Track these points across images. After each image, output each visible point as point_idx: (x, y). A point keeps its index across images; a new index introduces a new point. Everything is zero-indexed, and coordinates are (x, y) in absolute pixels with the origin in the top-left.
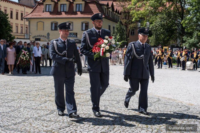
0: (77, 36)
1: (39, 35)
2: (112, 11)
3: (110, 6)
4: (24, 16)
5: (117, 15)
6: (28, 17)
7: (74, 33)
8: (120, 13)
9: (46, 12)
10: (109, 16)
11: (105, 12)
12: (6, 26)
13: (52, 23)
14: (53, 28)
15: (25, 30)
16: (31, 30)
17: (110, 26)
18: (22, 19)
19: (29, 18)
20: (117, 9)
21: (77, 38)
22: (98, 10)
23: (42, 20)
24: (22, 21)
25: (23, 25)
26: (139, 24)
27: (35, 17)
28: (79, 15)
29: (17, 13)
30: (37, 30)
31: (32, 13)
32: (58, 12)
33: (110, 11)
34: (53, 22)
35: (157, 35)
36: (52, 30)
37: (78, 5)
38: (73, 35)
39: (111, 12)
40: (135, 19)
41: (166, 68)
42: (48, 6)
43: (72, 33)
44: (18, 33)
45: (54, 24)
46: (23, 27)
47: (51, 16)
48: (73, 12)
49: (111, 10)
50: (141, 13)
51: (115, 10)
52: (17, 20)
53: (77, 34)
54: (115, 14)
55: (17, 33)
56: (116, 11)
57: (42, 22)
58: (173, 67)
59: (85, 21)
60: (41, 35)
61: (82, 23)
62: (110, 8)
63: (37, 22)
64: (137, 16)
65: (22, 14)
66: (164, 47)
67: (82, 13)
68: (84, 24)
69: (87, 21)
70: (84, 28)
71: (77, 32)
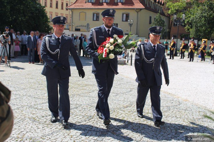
1: (81, 25)
2: (154, 2)
4: (69, 5)
5: (159, 6)
6: (71, 7)
8: (162, 3)
9: (88, 2)
10: (151, 7)
11: (146, 3)
12: (43, 18)
13: (94, 14)
14: (95, 19)
15: (70, 19)
16: (73, 20)
17: (150, 17)
18: (67, 9)
19: (72, 9)
22: (139, 1)
23: (84, 11)
24: (67, 11)
25: (68, 15)
26: (175, 16)
27: (78, 7)
28: (120, 6)
29: (62, 3)
30: (79, 20)
31: (75, 3)
32: (100, 3)
33: (151, 2)
34: (95, 12)
35: (197, 27)
36: (93, 20)
39: (153, 3)
40: (171, 11)
41: (197, 62)
46: (68, 16)
47: (93, 7)
48: (115, 3)
50: (178, 5)
52: (62, 10)
53: (117, 24)
54: (157, 5)
56: (159, 2)
57: (84, 12)
58: (205, 60)
59: (126, 12)
60: (83, 25)
61: (123, 14)
63: (80, 13)
64: (173, 8)
65: (67, 4)
66: (203, 39)
67: (123, 4)
68: (125, 15)
69: (128, 11)
70: (124, 19)
71: (117, 23)
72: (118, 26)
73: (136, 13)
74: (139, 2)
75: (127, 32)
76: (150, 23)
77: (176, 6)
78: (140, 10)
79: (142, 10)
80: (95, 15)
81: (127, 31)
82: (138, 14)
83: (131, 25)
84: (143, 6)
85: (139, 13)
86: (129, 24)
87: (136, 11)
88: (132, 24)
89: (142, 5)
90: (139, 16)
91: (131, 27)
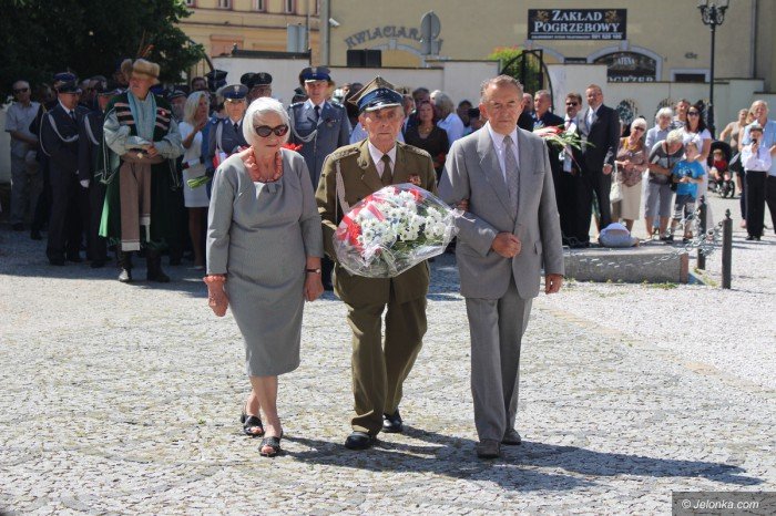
0: (622, 29)
1: (387, 29)
7: (603, 11)
21: (624, 46)
38: (600, 22)
43: (592, 11)
44: (265, 12)
53: (622, 14)
55: (263, 10)
60: (398, 26)
71: (621, 6)
72: (630, 28)
75: (691, 62)
81: (690, 56)
83: (713, 16)
86: (703, 9)
88: (723, 9)
91: (713, 26)
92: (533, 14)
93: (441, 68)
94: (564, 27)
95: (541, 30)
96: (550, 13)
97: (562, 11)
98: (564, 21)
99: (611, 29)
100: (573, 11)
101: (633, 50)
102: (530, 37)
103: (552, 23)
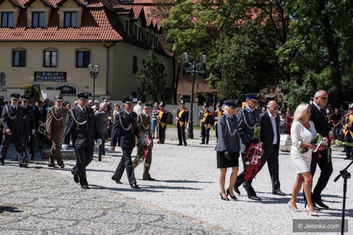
0: (65, 78)
2: (141, 27)
3: (137, 16)
5: (152, 35)
7: (59, 73)
8: (159, 29)
9: (2, 27)
10: (136, 37)
11: (125, 29)
13: (14, 52)
14: (17, 63)
17: (135, 58)
20: (152, 22)
21: (66, 84)
22: (110, 25)
26: (186, 56)
28: (71, 35)
32: (26, 28)
33: (136, 26)
34: (18, 48)
36: (14, 66)
37: (68, 15)
38: (59, 76)
39: (140, 29)
42: (5, 16)
43: (55, 73)
45: (19, 52)
47: (12, 37)
48: (59, 28)
49: (138, 24)
50: (190, 35)
51: (148, 24)
53: (65, 74)
54: (147, 32)
56: (151, 27)
59: (83, 48)
61: (77, 52)
62: (136, 20)
64: (182, 40)
67: (77, 30)
68: (81, 55)
69: (88, 47)
70: (81, 63)
71: (65, 71)
72: (68, 78)
73: (105, 50)
74: (111, 27)
76: (135, 70)
77: (186, 35)
78: (113, 43)
79: (117, 43)
80: (17, 54)
81: (87, 87)
82: (108, 52)
83: (94, 75)
84: (118, 35)
85: (112, 50)
86: (91, 72)
87: (105, 46)
88: (97, 73)
89: (116, 33)
90: (111, 56)
91: (94, 78)
92: (36, 73)
93: (6, 91)
94: (46, 77)
95: (38, 78)
96: (41, 73)
97: (46, 72)
98: (46, 76)
99: (62, 78)
100: (49, 72)
101: (68, 85)
102: (35, 80)
103: (42, 76)
